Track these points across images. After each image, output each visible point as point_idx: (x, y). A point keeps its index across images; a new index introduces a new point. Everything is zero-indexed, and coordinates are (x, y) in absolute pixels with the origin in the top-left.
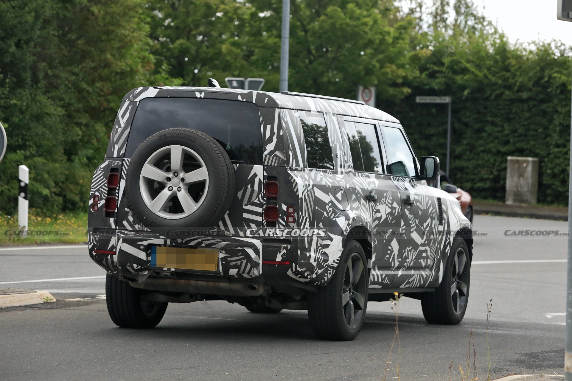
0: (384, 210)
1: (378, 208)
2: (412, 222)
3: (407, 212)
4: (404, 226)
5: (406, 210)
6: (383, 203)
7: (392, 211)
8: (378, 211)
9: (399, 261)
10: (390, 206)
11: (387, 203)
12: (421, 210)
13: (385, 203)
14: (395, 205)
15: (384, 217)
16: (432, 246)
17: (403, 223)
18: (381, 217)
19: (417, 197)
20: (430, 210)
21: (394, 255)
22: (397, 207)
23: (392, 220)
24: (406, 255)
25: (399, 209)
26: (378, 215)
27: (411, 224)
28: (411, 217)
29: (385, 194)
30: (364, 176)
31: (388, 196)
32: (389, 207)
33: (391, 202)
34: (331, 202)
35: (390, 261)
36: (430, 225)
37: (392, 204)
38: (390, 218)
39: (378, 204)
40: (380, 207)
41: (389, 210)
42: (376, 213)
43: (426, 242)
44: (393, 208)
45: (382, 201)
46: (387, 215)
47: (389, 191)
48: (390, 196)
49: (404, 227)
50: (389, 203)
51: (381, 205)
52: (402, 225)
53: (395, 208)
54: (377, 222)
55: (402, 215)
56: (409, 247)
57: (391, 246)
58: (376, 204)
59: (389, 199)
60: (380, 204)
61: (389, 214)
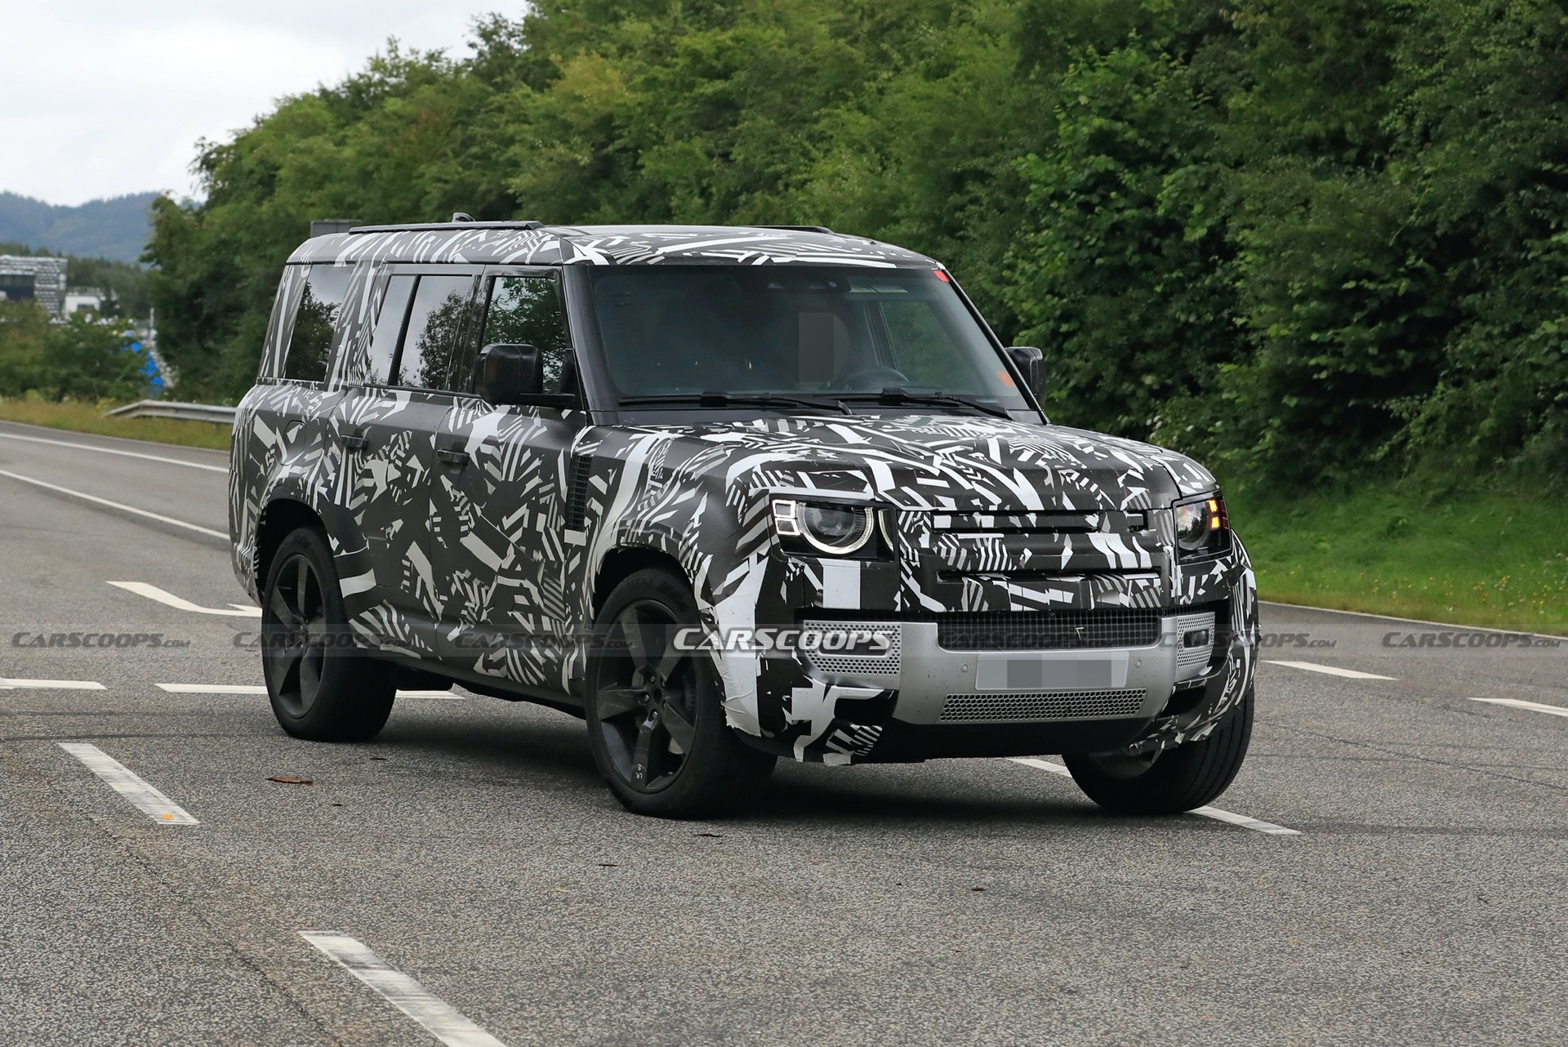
0: (382, 472)
1: (367, 466)
2: (462, 508)
3: (447, 484)
4: (436, 515)
5: (443, 478)
6: (383, 456)
7: (404, 476)
8: (368, 474)
9: (442, 602)
10: (400, 464)
11: (393, 458)
12: (494, 481)
13: (388, 457)
14: (414, 462)
15: (382, 488)
16: (543, 581)
17: (433, 509)
18: (375, 487)
19: (487, 450)
20: (530, 486)
21: (423, 583)
22: (420, 468)
23: (402, 499)
24: (457, 589)
25: (422, 474)
26: (368, 483)
27: (459, 513)
28: (459, 496)
29: (393, 437)
30: (384, 394)
31: (400, 441)
32: (397, 467)
33: (403, 455)
34: (276, 446)
35: (418, 595)
36: (525, 524)
37: (405, 460)
38: (397, 493)
39: (369, 458)
40: (373, 464)
41: (395, 474)
42: (361, 476)
43: (519, 568)
44: (406, 470)
45: (380, 451)
46: (388, 484)
47: (405, 430)
48: (406, 440)
49: (438, 519)
50: (399, 457)
51: (377, 460)
52: (432, 513)
53: (413, 471)
54: (364, 498)
55: (431, 489)
56: (463, 572)
57: (407, 559)
58: (364, 458)
59: (399, 448)
60: (373, 458)
61: (394, 482)
